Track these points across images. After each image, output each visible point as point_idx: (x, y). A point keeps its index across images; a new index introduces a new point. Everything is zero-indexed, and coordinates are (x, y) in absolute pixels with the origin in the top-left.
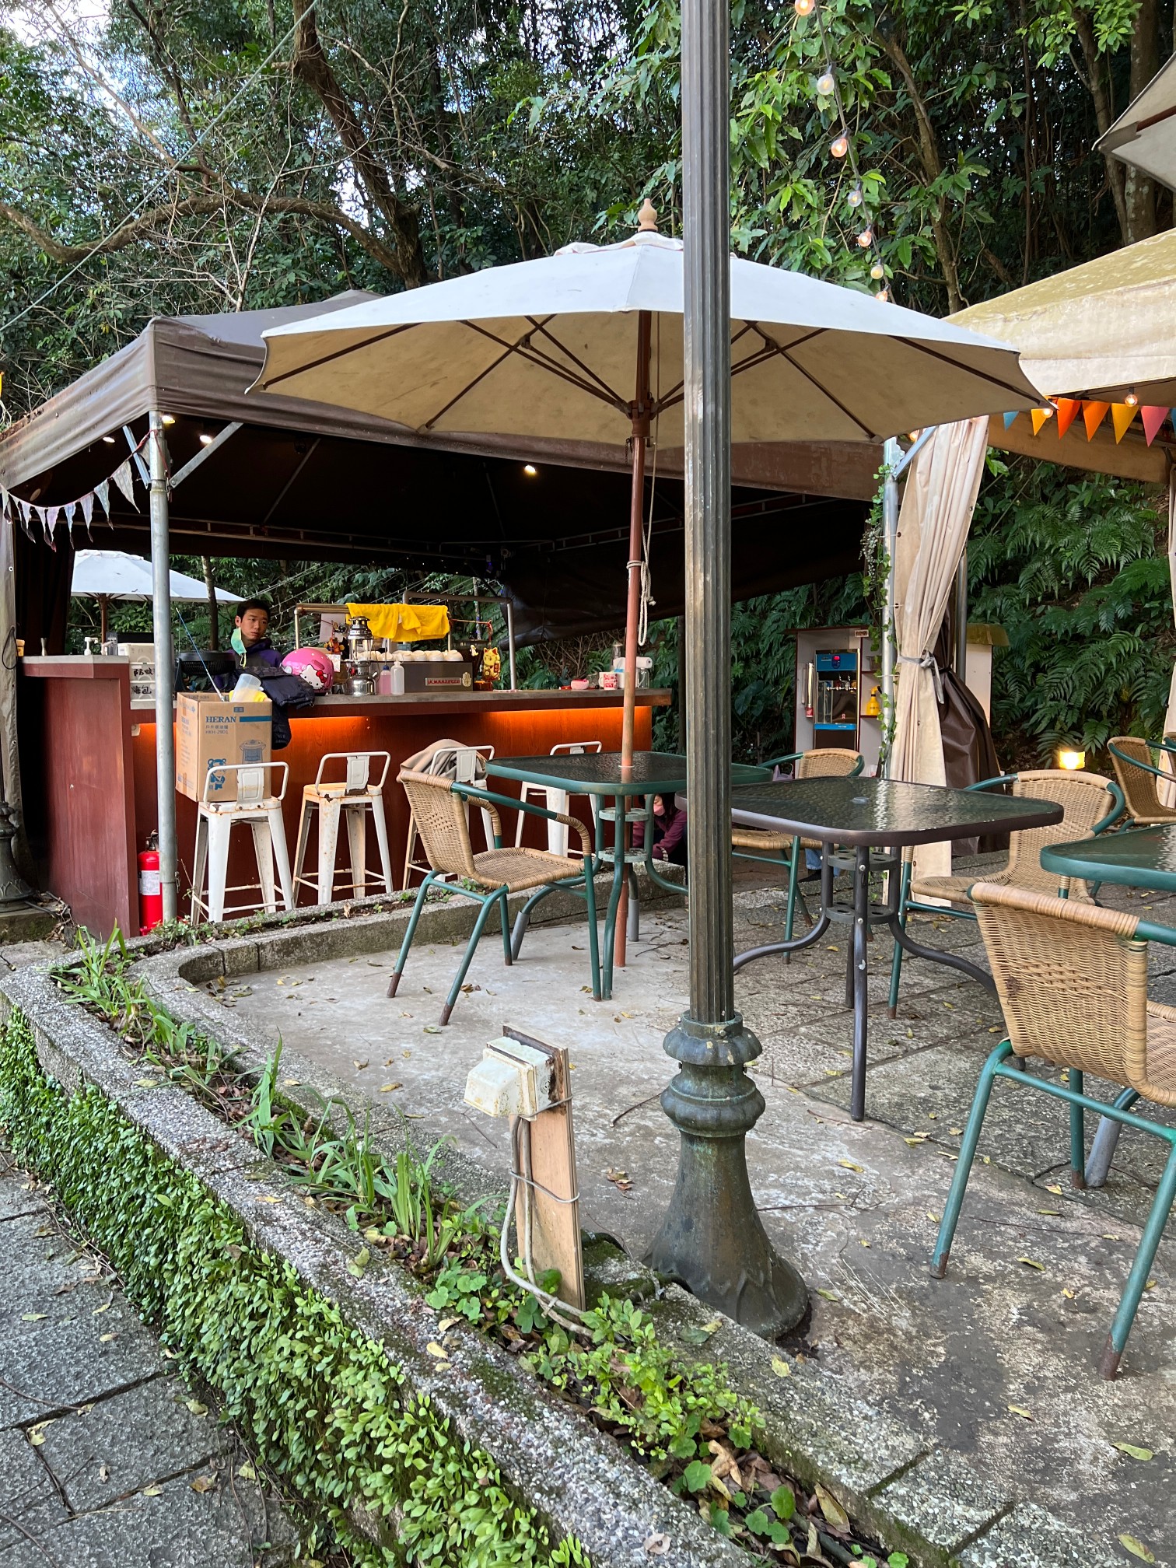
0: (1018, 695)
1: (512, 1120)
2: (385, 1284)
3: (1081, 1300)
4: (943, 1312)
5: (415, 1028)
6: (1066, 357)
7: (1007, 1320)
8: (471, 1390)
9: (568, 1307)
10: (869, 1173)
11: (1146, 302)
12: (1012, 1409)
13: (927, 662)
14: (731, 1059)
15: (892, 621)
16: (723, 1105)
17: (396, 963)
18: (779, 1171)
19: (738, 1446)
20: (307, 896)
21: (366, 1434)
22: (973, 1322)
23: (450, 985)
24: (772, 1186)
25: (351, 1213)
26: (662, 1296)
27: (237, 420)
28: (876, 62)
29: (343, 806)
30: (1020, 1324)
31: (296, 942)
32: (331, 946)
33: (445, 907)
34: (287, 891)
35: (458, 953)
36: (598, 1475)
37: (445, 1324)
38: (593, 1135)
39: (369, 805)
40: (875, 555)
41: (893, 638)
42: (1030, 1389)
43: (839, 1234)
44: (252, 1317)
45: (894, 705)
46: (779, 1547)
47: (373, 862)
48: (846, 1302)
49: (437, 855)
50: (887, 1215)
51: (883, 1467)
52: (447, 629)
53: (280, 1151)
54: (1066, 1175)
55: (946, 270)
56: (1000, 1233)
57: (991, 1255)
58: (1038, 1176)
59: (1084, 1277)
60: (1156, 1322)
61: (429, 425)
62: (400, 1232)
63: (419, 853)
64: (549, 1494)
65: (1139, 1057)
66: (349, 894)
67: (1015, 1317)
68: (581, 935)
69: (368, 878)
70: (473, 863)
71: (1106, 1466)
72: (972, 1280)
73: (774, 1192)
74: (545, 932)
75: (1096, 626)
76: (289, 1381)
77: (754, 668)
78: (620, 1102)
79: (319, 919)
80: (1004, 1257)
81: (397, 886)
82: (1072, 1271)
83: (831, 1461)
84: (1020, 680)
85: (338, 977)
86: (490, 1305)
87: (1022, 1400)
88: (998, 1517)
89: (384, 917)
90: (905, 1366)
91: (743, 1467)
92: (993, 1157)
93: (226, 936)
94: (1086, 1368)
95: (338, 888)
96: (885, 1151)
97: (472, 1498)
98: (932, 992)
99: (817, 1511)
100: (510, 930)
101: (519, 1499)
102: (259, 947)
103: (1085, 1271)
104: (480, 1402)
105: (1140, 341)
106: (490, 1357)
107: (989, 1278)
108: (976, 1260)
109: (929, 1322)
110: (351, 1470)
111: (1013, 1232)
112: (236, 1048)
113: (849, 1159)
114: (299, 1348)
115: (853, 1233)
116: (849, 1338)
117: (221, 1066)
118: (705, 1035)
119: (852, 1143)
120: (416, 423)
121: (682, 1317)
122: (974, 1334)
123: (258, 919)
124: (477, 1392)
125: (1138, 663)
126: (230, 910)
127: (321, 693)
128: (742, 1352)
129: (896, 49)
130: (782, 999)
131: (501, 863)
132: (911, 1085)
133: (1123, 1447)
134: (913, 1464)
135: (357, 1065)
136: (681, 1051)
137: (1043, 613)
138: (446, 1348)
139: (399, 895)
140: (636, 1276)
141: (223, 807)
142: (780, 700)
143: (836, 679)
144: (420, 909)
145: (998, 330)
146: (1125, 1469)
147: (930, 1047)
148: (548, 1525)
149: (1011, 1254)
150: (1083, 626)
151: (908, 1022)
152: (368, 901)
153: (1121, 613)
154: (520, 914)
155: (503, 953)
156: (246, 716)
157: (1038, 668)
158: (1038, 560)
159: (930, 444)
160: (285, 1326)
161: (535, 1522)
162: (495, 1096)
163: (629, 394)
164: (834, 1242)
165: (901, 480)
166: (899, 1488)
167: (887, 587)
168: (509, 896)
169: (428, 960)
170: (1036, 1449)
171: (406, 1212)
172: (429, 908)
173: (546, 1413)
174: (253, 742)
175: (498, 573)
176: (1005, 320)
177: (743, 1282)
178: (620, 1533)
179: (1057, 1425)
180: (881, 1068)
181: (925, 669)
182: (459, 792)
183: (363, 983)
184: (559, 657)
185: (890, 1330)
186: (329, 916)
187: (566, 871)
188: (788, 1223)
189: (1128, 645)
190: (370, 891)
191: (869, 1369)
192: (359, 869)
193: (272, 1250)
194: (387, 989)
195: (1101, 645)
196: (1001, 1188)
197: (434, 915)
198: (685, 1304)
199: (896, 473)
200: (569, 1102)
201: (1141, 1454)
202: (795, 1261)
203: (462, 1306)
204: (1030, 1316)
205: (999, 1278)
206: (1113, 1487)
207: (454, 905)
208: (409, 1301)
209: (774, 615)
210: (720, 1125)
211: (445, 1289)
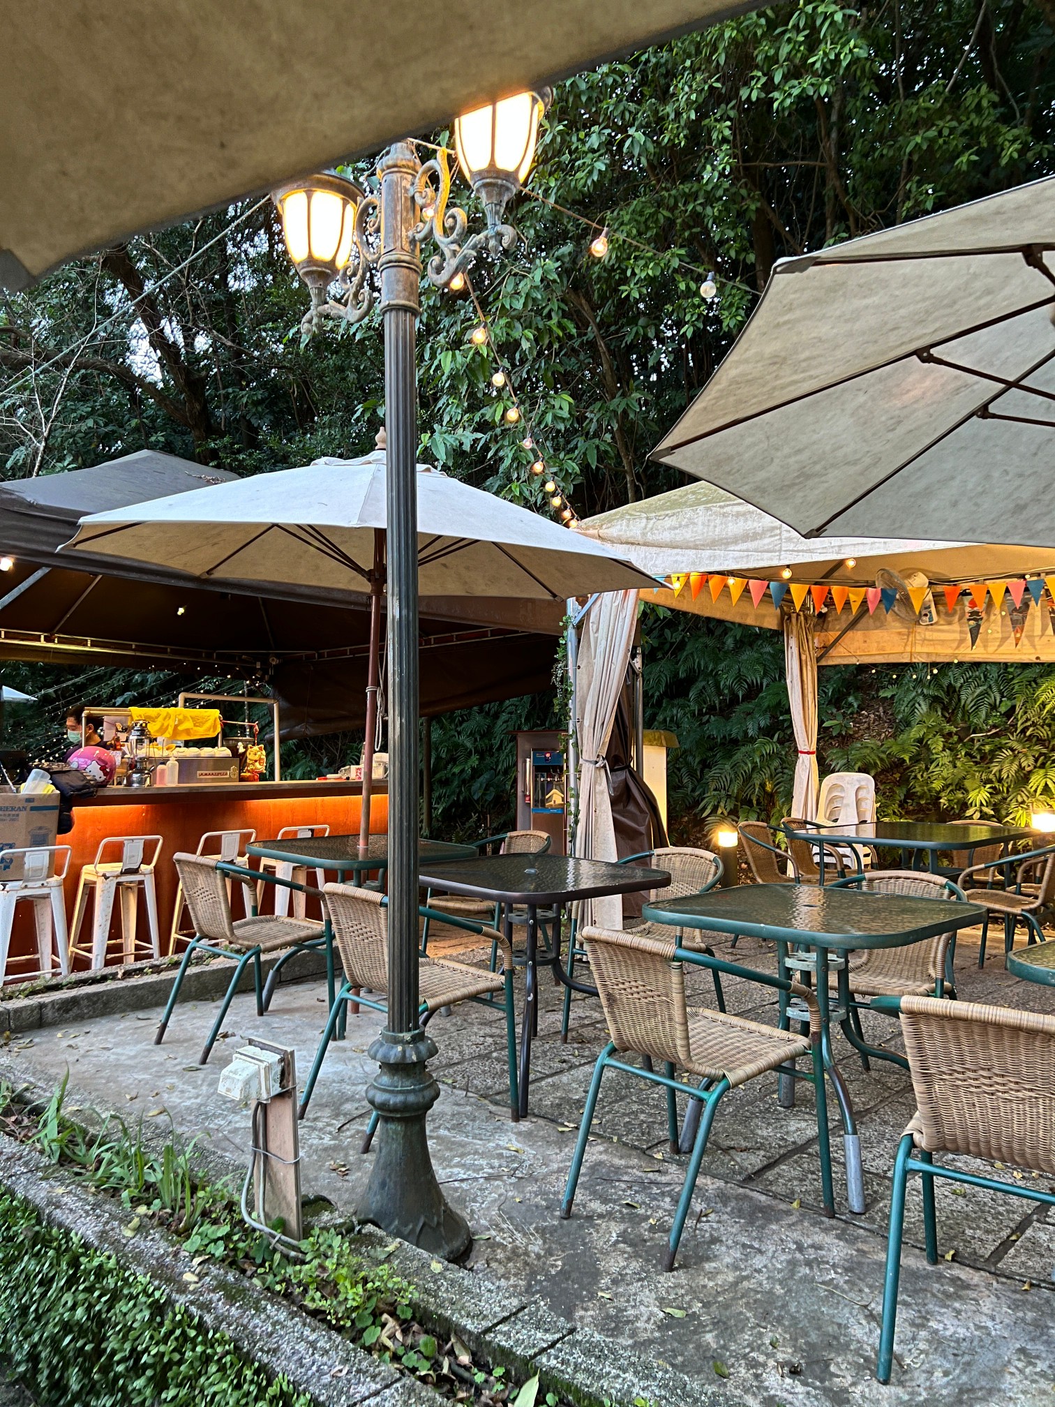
0: (690, 786)
1: (253, 1104)
2: (152, 1240)
3: (662, 1225)
4: (565, 1240)
5: (178, 1068)
6: (688, 548)
7: (608, 1241)
8: (215, 1299)
9: (289, 1240)
10: (529, 1153)
11: (738, 515)
12: (600, 1294)
13: (600, 764)
14: (414, 1058)
15: (575, 732)
16: (409, 1092)
17: (162, 1017)
18: (462, 1155)
19: (402, 1317)
20: (80, 964)
21: (133, 1350)
22: (584, 1244)
23: (208, 1033)
24: (456, 1166)
25: (125, 1194)
26: (360, 1231)
27: (47, 566)
28: (565, 315)
29: (119, 884)
30: (617, 1242)
31: (74, 1001)
32: (105, 1004)
33: (207, 969)
34: (63, 961)
35: (217, 1007)
36: (302, 1338)
37: (197, 1260)
38: (321, 1139)
39: (141, 882)
40: (562, 681)
41: (576, 745)
42: (615, 1282)
43: (500, 1195)
44: (41, 1284)
45: (577, 796)
46: (423, 1373)
47: (143, 933)
48: (498, 1239)
49: (202, 923)
50: (537, 1181)
51: (495, 1317)
52: (219, 729)
53: (65, 1160)
54: (667, 1147)
55: (625, 462)
56: (614, 1187)
57: (605, 1201)
58: (649, 1148)
59: (665, 1210)
60: (707, 1235)
61: (209, 572)
62: (163, 1208)
63: (186, 923)
64: (268, 1352)
65: (683, 1042)
66: (119, 961)
67: (613, 1239)
68: (322, 990)
69: (138, 948)
70: (232, 930)
71: (655, 1323)
72: (589, 1218)
73: (456, 1170)
74: (293, 989)
75: (746, 733)
76: (71, 1327)
77: (488, 760)
78: (345, 1115)
79: (94, 981)
80: (615, 1202)
81: (163, 952)
82: (659, 1207)
83: (462, 1317)
84: (692, 774)
85: (110, 1031)
86: (231, 1246)
87: (608, 1289)
88: (564, 1336)
89: (155, 978)
90: (533, 1274)
91: (405, 1332)
92: (620, 1137)
93: (11, 998)
94: (654, 1266)
95: (110, 956)
96: (543, 1138)
97: (213, 1368)
98: (598, 1022)
99: (451, 1353)
100: (262, 988)
101: (247, 1359)
102: (42, 1006)
103: (668, 1206)
104: (222, 1308)
105: (736, 540)
106: (231, 1278)
107: (601, 1216)
108: (597, 1206)
109: (554, 1246)
110: (121, 1382)
111: (623, 1186)
112: (25, 1085)
113: (515, 1145)
114: (81, 1297)
115: (510, 1194)
116: (496, 1260)
117: (12, 1100)
118: (397, 1041)
119: (519, 1134)
120: (197, 571)
121: (372, 1244)
122: (584, 1252)
123: (39, 983)
124: (219, 1300)
125: (776, 763)
126: (11, 977)
127: (103, 785)
128: (412, 1261)
129: (583, 301)
130: (482, 1033)
131: (255, 928)
132: (570, 1091)
133: (668, 1310)
134: (515, 1314)
135: (128, 1097)
136: (379, 1056)
137: (708, 721)
138: (198, 1275)
139: (166, 960)
140: (341, 1220)
141: (10, 885)
142: (508, 787)
143: (548, 772)
144: (184, 970)
145: (643, 525)
146: (668, 1323)
147: (589, 1063)
148: (266, 1373)
149: (620, 1198)
150: (735, 732)
151: (576, 1045)
152: (139, 965)
153: (762, 724)
154: (271, 972)
155: (256, 1007)
156: (35, 805)
157: (706, 765)
158: (704, 680)
159: (598, 603)
160: (72, 1281)
161: (257, 1372)
162: (240, 1085)
163: (369, 565)
164: (495, 1200)
165: (579, 627)
166: (504, 1328)
167: (570, 706)
168: (263, 957)
169: (190, 1014)
170: (611, 1317)
171: (168, 1192)
172: (192, 970)
173: (269, 1307)
174: (40, 828)
175: (267, 677)
176: (648, 518)
177: (421, 1224)
178: (314, 1368)
179: (628, 1301)
180: (550, 1080)
181: (599, 768)
182: (222, 869)
183: (133, 1034)
184: (320, 748)
185: (526, 1253)
186: (104, 979)
187: (309, 932)
188: (463, 1190)
189: (768, 749)
190: (138, 958)
191: (508, 1279)
192: (130, 940)
193: (60, 1226)
194: (155, 1038)
195: (748, 748)
196: (621, 1157)
197: (198, 975)
198: (376, 1236)
199: (576, 622)
200: (294, 1088)
201: (678, 1314)
202: (465, 1214)
203: (211, 1248)
204: (624, 1238)
205: (609, 1216)
206: (657, 1334)
207: (215, 967)
208: (170, 1249)
209: (504, 716)
210: (405, 1107)
211: (198, 1237)
